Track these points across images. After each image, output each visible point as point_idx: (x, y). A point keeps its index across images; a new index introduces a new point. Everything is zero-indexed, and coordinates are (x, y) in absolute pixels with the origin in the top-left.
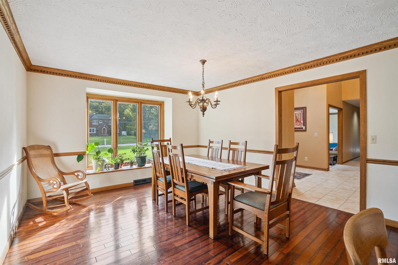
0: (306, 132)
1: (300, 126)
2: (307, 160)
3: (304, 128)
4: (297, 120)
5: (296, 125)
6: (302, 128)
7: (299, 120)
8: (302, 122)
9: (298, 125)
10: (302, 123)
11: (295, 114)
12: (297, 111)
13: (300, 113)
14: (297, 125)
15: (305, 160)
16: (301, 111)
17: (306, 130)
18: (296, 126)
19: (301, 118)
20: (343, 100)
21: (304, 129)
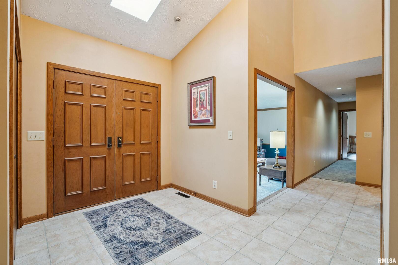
0: (215, 128)
1: (206, 116)
2: (216, 187)
3: (212, 121)
4: (202, 105)
5: (200, 114)
6: (209, 121)
7: (205, 105)
8: (209, 108)
9: (204, 115)
10: (208, 111)
11: (200, 93)
12: (202, 87)
13: (206, 90)
14: (202, 115)
15: (214, 187)
16: (207, 86)
17: (214, 125)
18: (200, 116)
19: (206, 100)
20: (296, 72)
21: (212, 123)
